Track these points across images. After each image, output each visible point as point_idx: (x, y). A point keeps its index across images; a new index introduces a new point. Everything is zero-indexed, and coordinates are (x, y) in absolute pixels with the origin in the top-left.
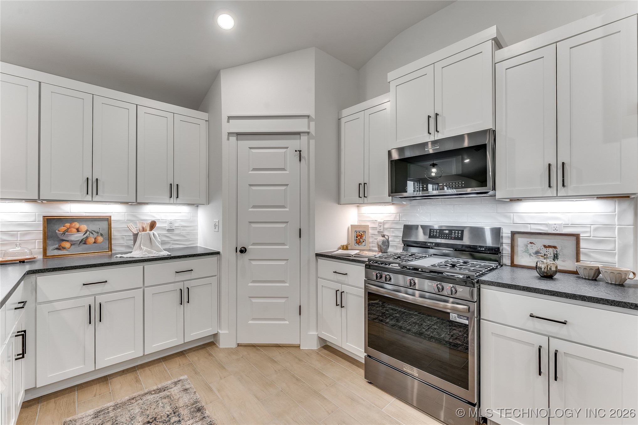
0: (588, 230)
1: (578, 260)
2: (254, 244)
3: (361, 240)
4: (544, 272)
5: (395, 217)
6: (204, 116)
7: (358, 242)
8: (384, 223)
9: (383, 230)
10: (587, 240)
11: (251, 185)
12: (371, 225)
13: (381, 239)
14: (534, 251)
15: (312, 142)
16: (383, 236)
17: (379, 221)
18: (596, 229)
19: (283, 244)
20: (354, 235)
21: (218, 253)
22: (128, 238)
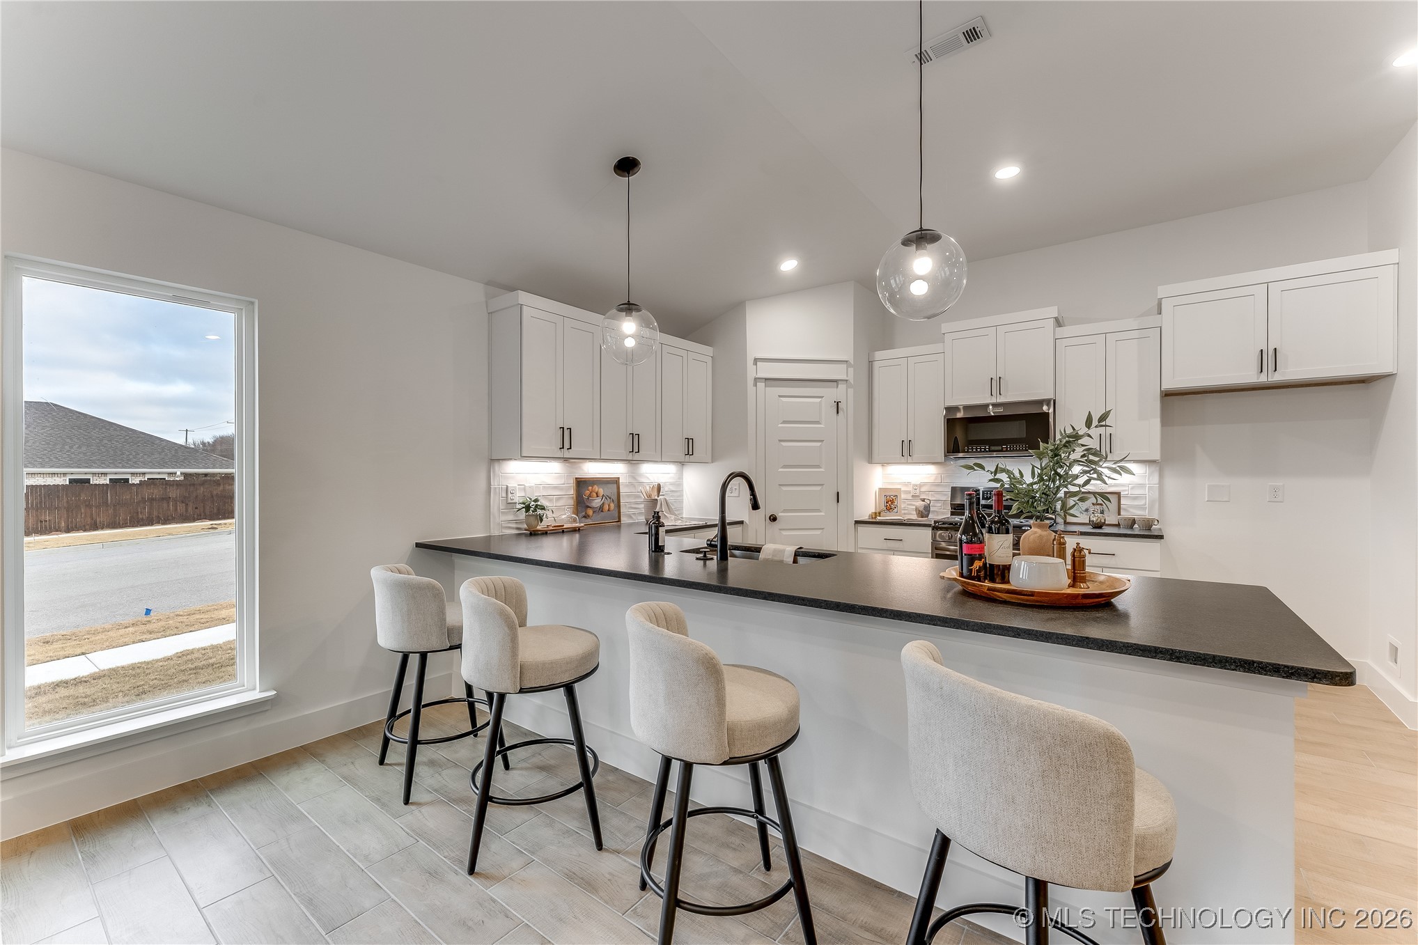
0: (1127, 488)
1: (1119, 514)
2: (785, 511)
3: (893, 506)
4: (1096, 524)
5: (936, 479)
6: (708, 350)
7: (889, 509)
8: (921, 486)
9: (920, 493)
10: (1126, 497)
11: (780, 441)
12: (903, 489)
13: (920, 504)
14: (1084, 509)
15: (851, 391)
16: (923, 500)
17: (913, 483)
18: (1132, 488)
19: (818, 510)
20: (884, 500)
21: (741, 522)
22: (629, 506)
